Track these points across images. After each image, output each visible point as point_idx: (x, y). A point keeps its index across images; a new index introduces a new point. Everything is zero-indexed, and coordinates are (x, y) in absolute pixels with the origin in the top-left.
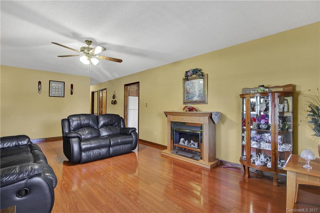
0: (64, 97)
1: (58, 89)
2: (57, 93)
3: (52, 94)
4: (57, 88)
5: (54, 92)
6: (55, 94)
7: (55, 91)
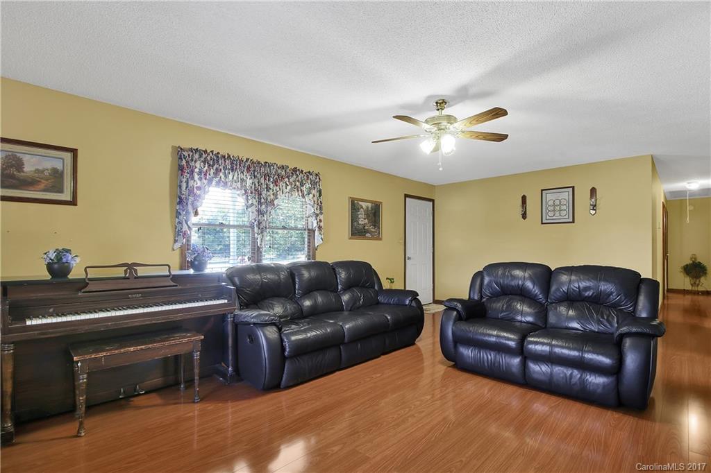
0: (573, 222)
1: (560, 205)
2: (557, 214)
3: (548, 217)
4: (557, 202)
5: (551, 214)
6: (554, 217)
7: (554, 211)
